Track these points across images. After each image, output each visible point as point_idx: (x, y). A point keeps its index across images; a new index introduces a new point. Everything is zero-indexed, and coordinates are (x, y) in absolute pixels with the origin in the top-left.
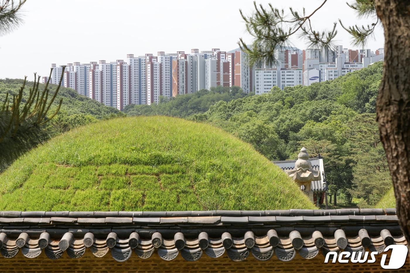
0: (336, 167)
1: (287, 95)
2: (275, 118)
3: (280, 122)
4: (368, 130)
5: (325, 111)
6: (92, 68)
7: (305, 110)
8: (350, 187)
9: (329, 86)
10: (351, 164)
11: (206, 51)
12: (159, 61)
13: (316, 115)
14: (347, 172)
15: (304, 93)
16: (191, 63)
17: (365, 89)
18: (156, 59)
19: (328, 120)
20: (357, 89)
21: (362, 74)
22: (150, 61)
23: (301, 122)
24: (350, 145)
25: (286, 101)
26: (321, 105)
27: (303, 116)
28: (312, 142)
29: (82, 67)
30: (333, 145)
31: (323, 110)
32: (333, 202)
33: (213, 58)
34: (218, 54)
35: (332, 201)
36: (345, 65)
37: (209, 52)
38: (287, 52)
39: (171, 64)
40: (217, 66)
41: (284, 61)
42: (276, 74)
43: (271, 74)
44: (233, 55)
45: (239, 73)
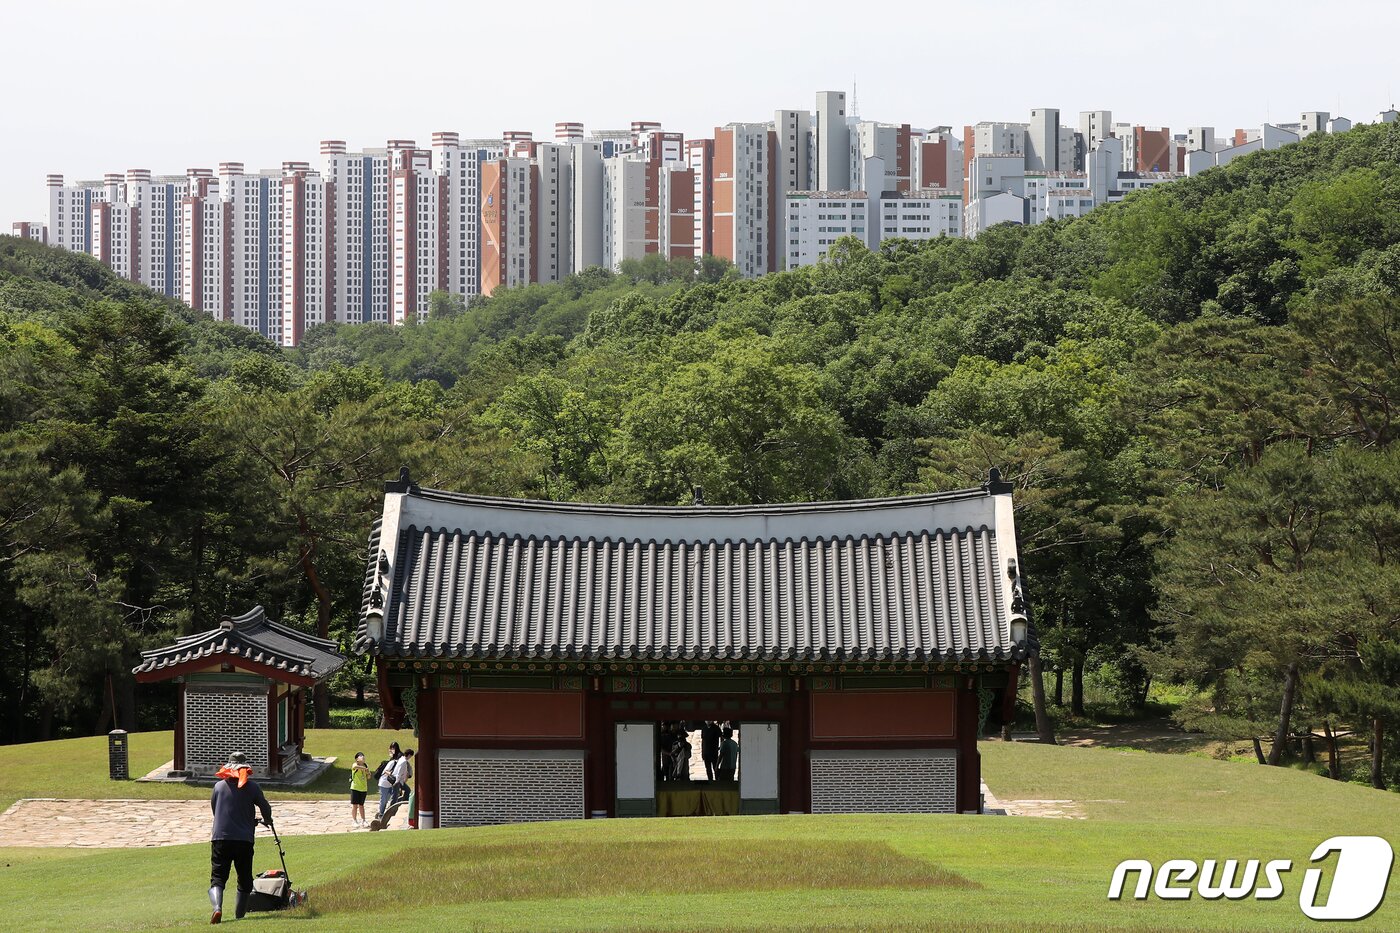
0: (1081, 551)
1: (893, 270)
2: (832, 350)
3: (853, 368)
4: (1223, 387)
5: (1041, 323)
6: (194, 192)
7: (956, 318)
8: (1143, 640)
9: (1061, 236)
10: (1147, 539)
11: (609, 132)
12: (438, 166)
13: (1000, 340)
14: (1127, 574)
15: (960, 262)
16: (553, 170)
17: (1198, 245)
18: (425, 161)
19: (1049, 358)
20: (1169, 243)
21: (1186, 189)
22: (405, 166)
23: (941, 367)
24: (1144, 459)
25: (884, 292)
26: (1024, 299)
27: (949, 342)
28: (979, 442)
29: (157, 186)
30: (1069, 454)
31: (1032, 316)
32: (1067, 698)
33: (633, 155)
34: (654, 141)
35: (1064, 693)
36: (1120, 182)
37: (620, 134)
38: (905, 133)
39: (479, 176)
40: (648, 183)
41: (894, 168)
42: (866, 211)
43: (847, 211)
44: (709, 147)
45: (729, 212)
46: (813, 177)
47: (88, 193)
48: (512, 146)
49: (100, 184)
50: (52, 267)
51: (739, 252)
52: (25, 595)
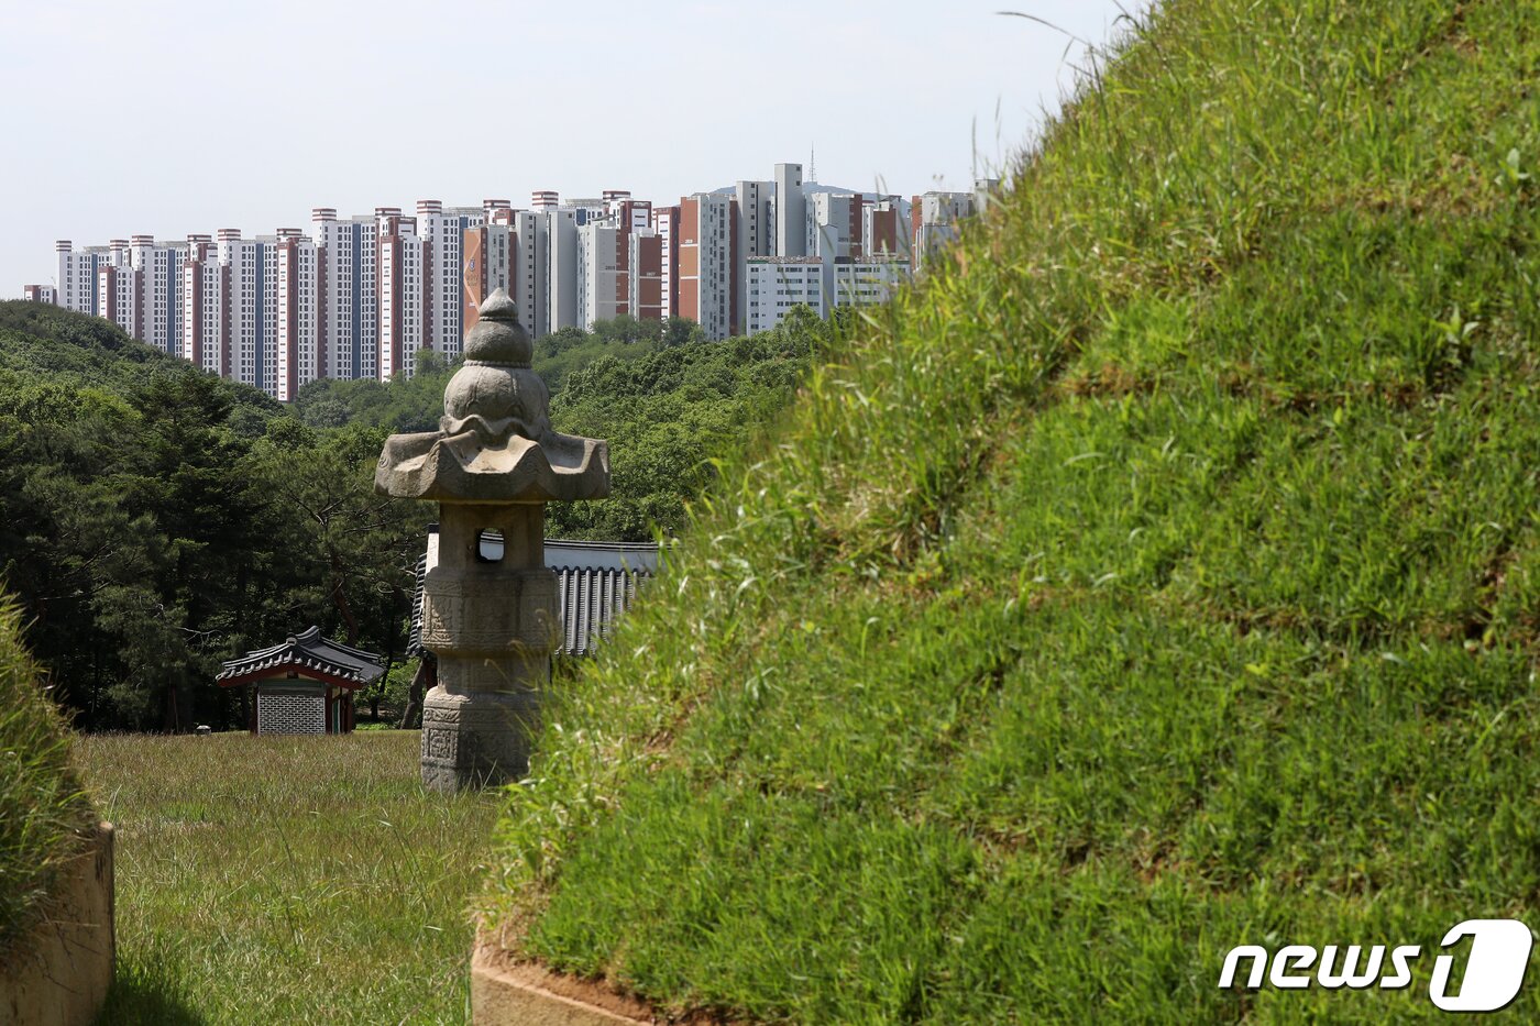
6: (194, 257)
11: (581, 200)
12: (422, 231)
16: (531, 237)
18: (411, 227)
22: (391, 233)
29: (158, 251)
33: (605, 222)
34: (624, 209)
37: (592, 202)
38: (857, 201)
39: (461, 242)
40: (618, 249)
41: (847, 234)
42: (820, 276)
43: (803, 275)
44: (675, 213)
45: (694, 275)
46: (772, 243)
47: (95, 257)
48: (492, 213)
49: (106, 249)
50: (72, 331)
51: (703, 313)
52: (103, 622)
